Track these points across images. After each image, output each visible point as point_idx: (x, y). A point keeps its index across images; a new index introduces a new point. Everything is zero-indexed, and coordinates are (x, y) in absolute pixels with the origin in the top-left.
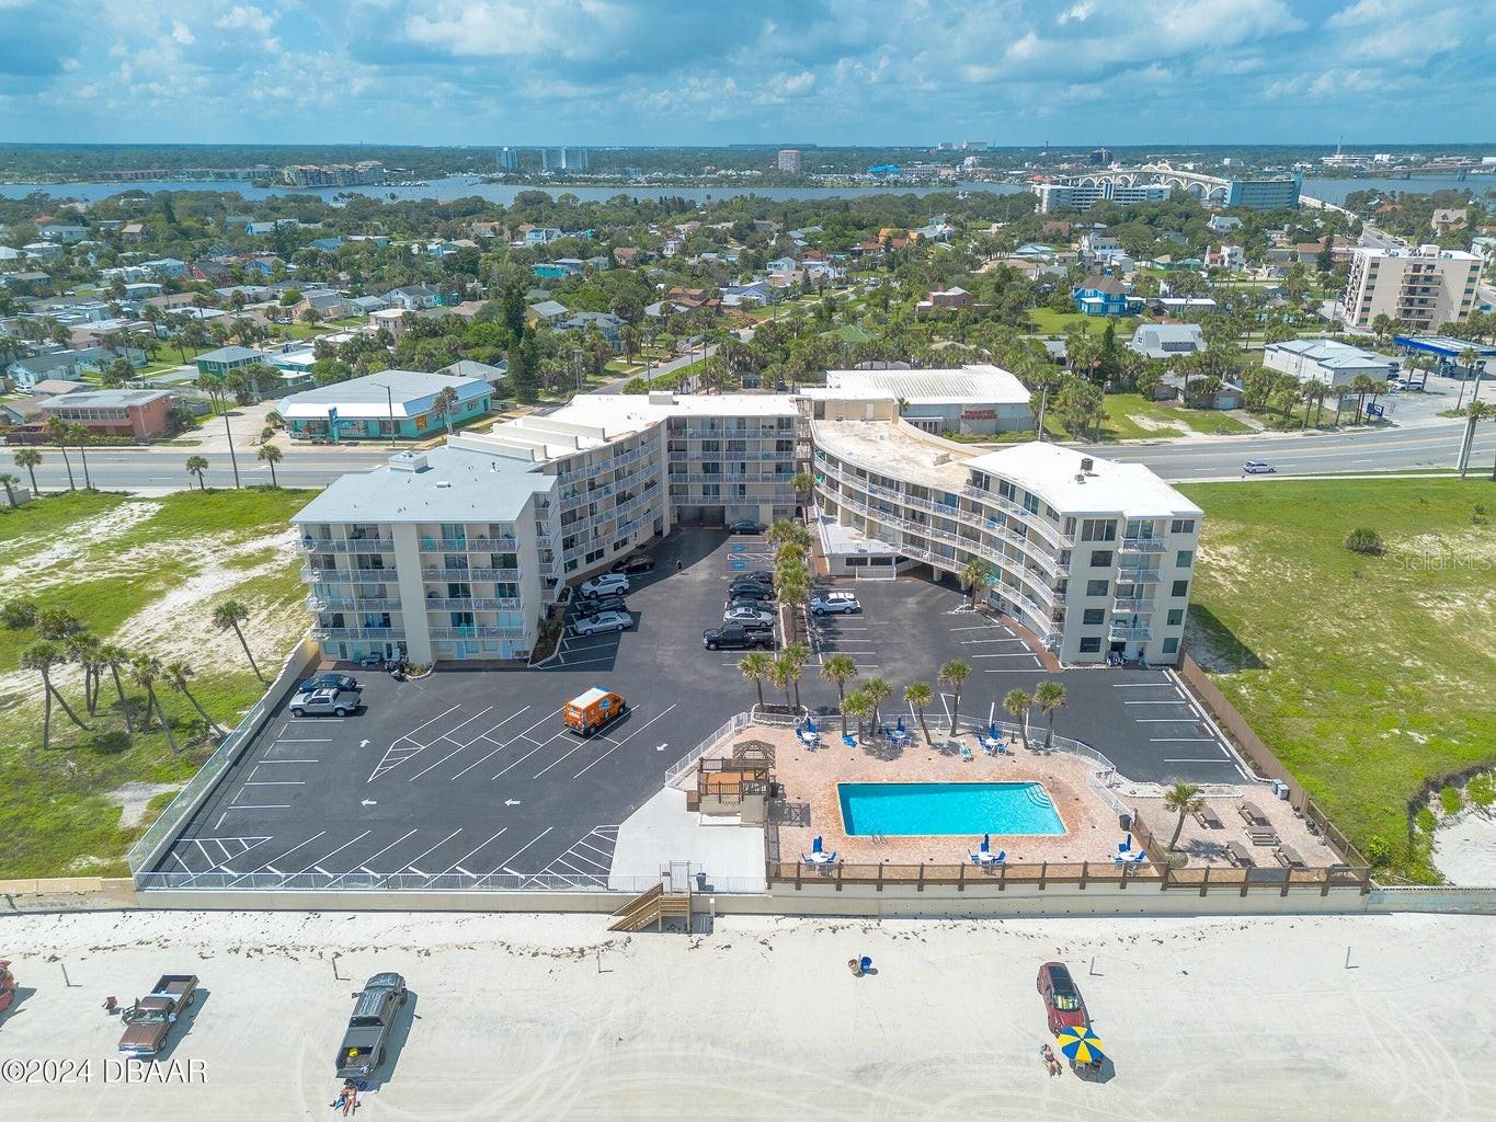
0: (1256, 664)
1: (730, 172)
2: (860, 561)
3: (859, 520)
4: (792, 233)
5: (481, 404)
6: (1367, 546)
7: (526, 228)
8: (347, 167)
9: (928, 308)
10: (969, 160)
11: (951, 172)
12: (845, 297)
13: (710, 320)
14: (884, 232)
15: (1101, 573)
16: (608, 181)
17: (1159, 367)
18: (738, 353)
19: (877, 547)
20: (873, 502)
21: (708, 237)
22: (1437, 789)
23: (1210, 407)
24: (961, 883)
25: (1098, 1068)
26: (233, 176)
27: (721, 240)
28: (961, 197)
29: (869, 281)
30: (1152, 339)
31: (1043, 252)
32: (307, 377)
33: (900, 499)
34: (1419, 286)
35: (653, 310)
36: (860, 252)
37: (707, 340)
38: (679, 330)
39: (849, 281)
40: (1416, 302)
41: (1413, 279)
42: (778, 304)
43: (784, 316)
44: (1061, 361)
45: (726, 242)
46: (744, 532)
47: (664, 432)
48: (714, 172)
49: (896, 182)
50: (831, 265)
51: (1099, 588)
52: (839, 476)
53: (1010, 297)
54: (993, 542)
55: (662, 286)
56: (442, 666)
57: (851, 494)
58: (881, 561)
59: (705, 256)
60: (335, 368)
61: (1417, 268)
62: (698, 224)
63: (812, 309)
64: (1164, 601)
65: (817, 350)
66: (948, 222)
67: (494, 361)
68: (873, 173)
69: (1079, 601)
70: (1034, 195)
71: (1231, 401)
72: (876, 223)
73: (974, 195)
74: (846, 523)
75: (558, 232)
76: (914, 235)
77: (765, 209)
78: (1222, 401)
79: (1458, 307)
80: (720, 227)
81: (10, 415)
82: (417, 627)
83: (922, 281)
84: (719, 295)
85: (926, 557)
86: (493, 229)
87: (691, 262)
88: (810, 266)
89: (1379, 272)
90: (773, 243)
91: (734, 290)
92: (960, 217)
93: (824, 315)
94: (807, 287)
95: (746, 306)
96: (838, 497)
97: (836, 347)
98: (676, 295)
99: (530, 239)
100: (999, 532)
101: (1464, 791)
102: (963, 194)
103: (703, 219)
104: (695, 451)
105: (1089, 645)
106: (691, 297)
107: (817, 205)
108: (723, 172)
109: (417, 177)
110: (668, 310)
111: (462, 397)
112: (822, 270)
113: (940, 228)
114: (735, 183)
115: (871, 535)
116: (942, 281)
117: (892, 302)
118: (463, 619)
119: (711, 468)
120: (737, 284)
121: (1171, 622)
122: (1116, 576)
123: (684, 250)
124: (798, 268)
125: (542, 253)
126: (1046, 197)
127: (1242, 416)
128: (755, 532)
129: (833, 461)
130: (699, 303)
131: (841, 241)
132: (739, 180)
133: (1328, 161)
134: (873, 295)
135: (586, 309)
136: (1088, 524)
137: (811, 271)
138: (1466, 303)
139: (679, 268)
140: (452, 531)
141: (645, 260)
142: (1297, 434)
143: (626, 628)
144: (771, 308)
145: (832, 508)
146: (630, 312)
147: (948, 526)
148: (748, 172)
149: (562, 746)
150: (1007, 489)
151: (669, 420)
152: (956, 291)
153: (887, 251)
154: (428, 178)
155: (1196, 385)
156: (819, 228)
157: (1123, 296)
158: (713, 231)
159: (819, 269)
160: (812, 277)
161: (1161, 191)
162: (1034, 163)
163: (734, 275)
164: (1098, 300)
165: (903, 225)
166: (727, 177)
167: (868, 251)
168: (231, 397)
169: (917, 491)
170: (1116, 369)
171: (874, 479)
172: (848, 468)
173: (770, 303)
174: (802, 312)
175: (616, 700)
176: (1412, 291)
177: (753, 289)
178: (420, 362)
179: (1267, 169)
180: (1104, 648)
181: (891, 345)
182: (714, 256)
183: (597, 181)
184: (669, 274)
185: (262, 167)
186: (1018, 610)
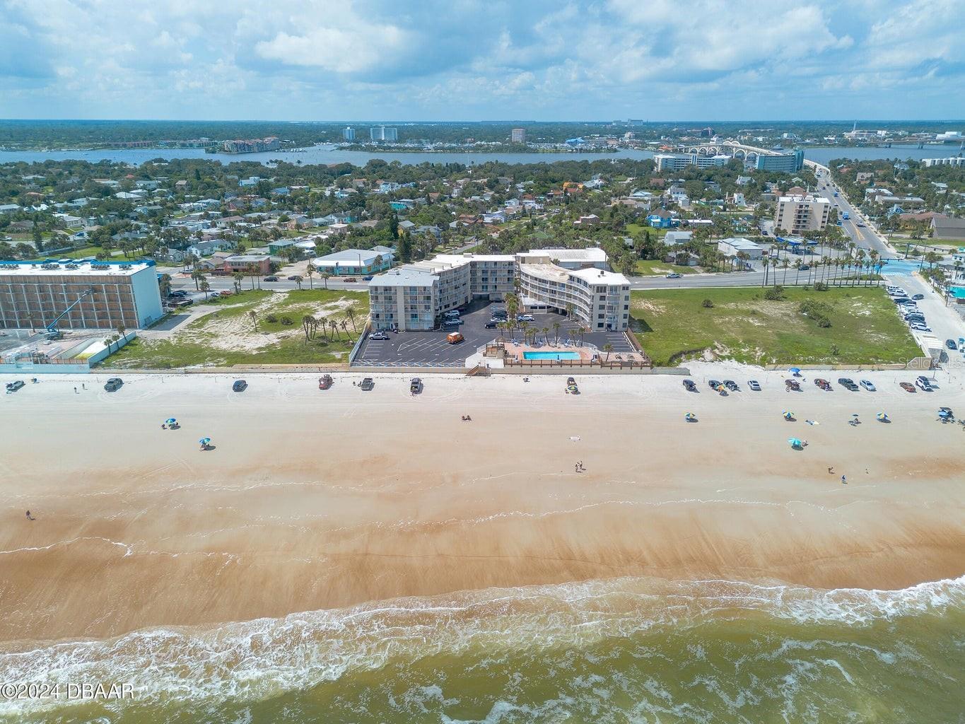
0: (651, 331)
1: (483, 143)
2: (536, 308)
3: (535, 295)
4: (519, 185)
5: (389, 263)
6: (708, 305)
7: (380, 182)
8: (260, 141)
9: (579, 224)
10: (627, 135)
11: (615, 142)
12: (542, 219)
13: (478, 229)
14: (566, 184)
15: (602, 303)
16: (411, 149)
17: (669, 249)
18: (492, 243)
19: (541, 303)
20: (540, 288)
21: (474, 187)
22: (685, 354)
23: (686, 265)
24: (551, 365)
25: (576, 392)
26: (191, 145)
27: (480, 189)
28: (613, 162)
29: (555, 211)
30: (672, 237)
31: (646, 196)
32: (312, 252)
33: (548, 286)
34: (802, 214)
35: (453, 225)
36: (552, 196)
37: (478, 238)
38: (465, 234)
39: (545, 211)
40: (801, 222)
41: (800, 212)
42: (510, 222)
43: (512, 227)
44: (631, 247)
45: (484, 189)
46: (497, 302)
47: (469, 267)
48: (474, 142)
49: (581, 149)
50: (536, 202)
51: (602, 307)
52: (529, 280)
53: (616, 219)
54: (575, 298)
55: (454, 213)
56: (408, 330)
57: (533, 286)
58: (542, 307)
59: (474, 198)
60: (326, 248)
61: (801, 206)
62: (468, 180)
63: (526, 224)
64: (622, 311)
65: (526, 241)
66: (601, 178)
67: (390, 246)
68: (569, 143)
69: (597, 312)
70: (653, 161)
71: (695, 263)
72: (562, 179)
73: (621, 161)
74: (531, 297)
75: (397, 184)
76: (581, 186)
77: (503, 169)
78: (691, 263)
79: (820, 224)
80: (480, 181)
81: (208, 264)
82: (401, 318)
83: (578, 211)
84: (482, 218)
85: (556, 305)
86: (364, 183)
87: (467, 201)
88: (526, 203)
89: (784, 208)
90: (508, 190)
91: (489, 215)
92: (608, 176)
93: (530, 227)
94: (524, 214)
95: (495, 223)
96: (529, 288)
97: (534, 240)
98: (463, 218)
99: (384, 188)
100: (577, 294)
101: (693, 356)
102: (614, 161)
103: (470, 177)
104: (479, 274)
105: (601, 325)
106: (470, 219)
107: (532, 167)
108: (479, 143)
109: (298, 146)
110: (460, 224)
111: (384, 259)
112: (532, 205)
113: (596, 182)
114: (487, 150)
115: (539, 300)
116: (588, 212)
117: (563, 221)
118: (414, 316)
119: (485, 279)
120: (490, 212)
121: (624, 318)
122: (606, 303)
123: (463, 195)
124: (520, 204)
125: (392, 195)
126: (660, 162)
127: (698, 268)
128: (500, 302)
129: (527, 276)
130: (473, 221)
131: (543, 189)
132: (488, 149)
133: (847, 135)
134: (554, 218)
135: (424, 225)
136: (598, 287)
137: (527, 205)
138: (823, 222)
139: (461, 204)
140: (413, 289)
141: (442, 200)
142: (714, 274)
143: (460, 324)
144: (507, 224)
145: (526, 292)
146: (443, 225)
147: (562, 294)
148: (494, 143)
149: (447, 346)
150: (579, 280)
151: (471, 262)
152: (592, 216)
153: (566, 195)
154: (304, 146)
155: (680, 256)
156: (532, 182)
157: (669, 219)
158: (476, 184)
159: (530, 204)
160: (527, 209)
161: (723, 160)
162: (667, 136)
163: (489, 208)
164: (659, 220)
165: (576, 180)
166: (481, 146)
167: (556, 195)
168: (286, 260)
169: (554, 283)
170: (652, 250)
171: (540, 280)
172: (532, 277)
173: (506, 221)
174: (521, 226)
175: (461, 336)
176: (799, 217)
177: (498, 215)
178: (360, 246)
179: (807, 141)
180: (605, 326)
181: (557, 240)
182: (478, 197)
183: (405, 149)
184: (456, 207)
185: (204, 140)
186: (583, 319)
